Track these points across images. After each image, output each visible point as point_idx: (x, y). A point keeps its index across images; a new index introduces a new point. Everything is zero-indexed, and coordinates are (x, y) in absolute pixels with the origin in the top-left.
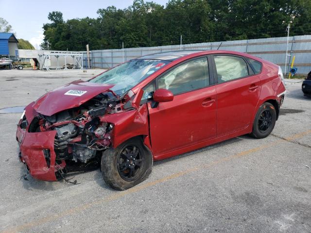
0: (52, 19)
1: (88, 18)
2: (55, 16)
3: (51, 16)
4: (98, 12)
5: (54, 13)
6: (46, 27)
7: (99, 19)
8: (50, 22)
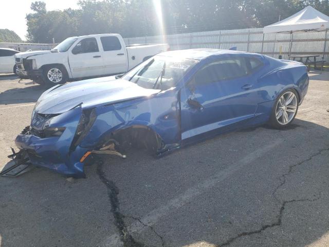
0: (35, 9)
1: (70, 9)
2: (38, 6)
3: (34, 6)
4: (78, 4)
5: (36, 3)
6: (29, 17)
7: (79, 11)
8: (33, 12)
